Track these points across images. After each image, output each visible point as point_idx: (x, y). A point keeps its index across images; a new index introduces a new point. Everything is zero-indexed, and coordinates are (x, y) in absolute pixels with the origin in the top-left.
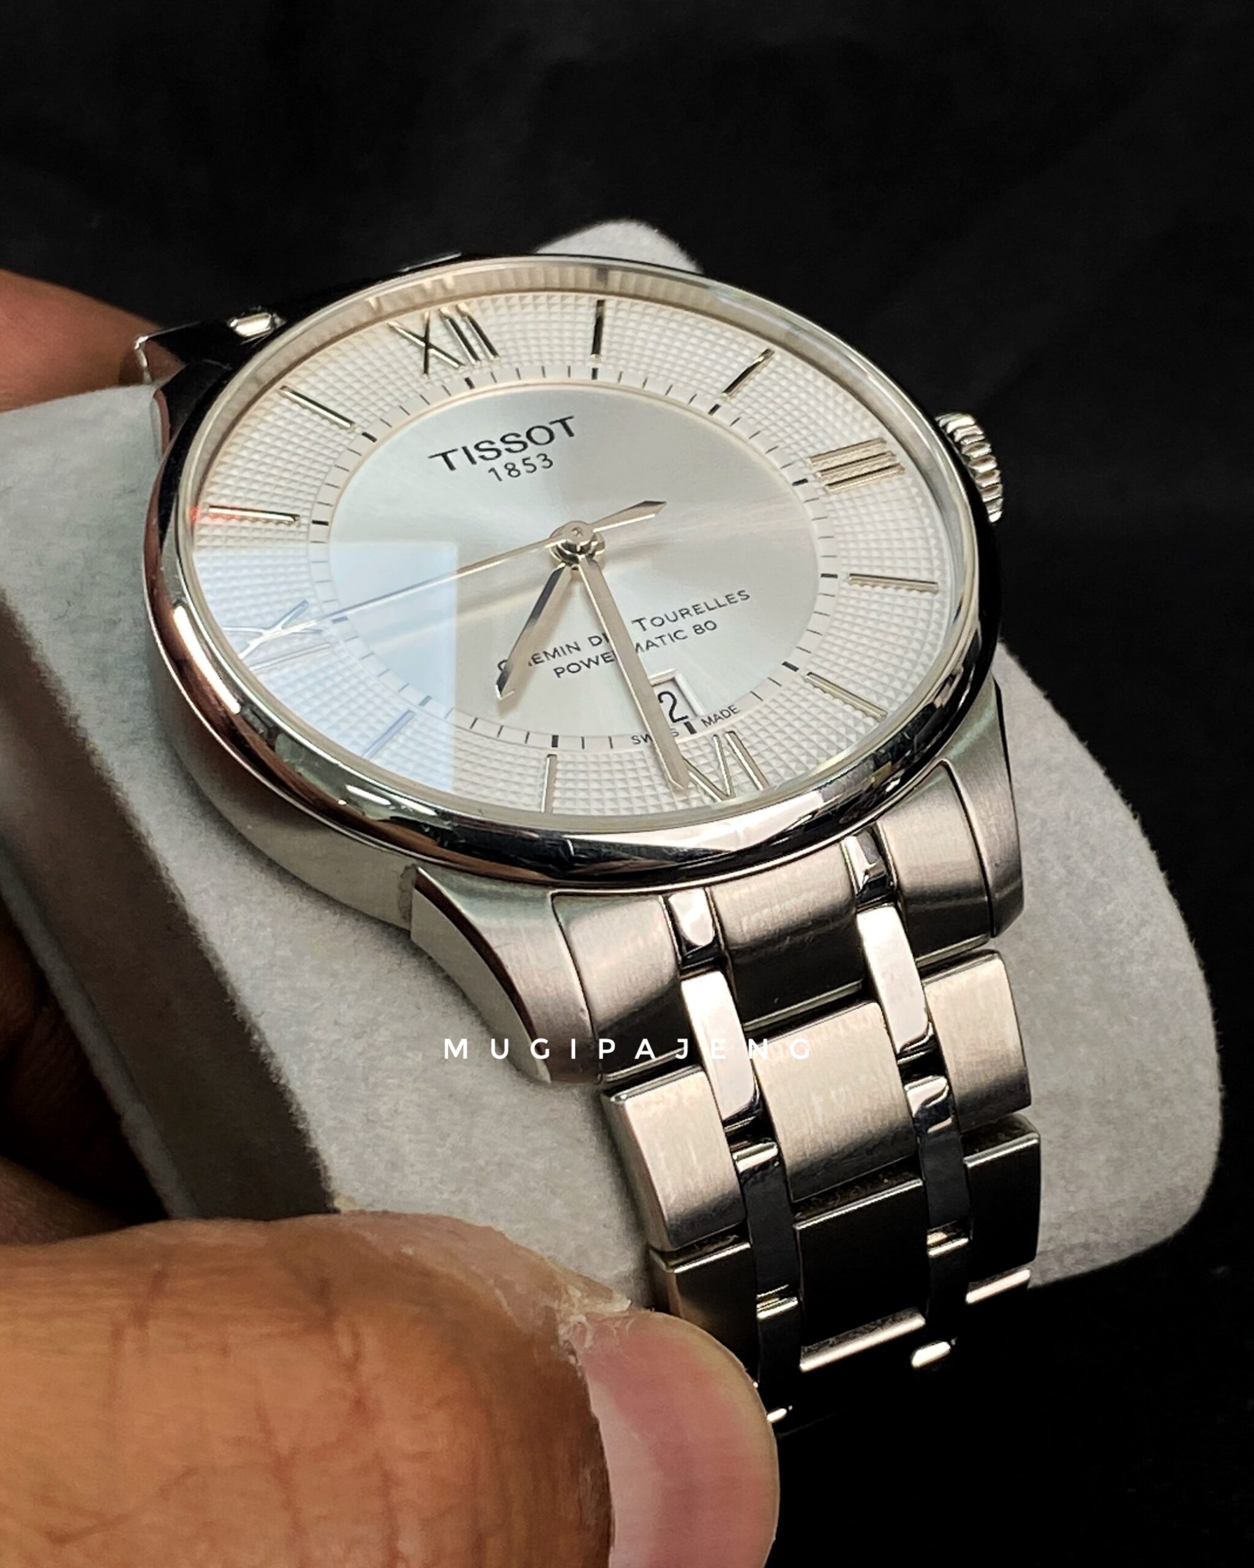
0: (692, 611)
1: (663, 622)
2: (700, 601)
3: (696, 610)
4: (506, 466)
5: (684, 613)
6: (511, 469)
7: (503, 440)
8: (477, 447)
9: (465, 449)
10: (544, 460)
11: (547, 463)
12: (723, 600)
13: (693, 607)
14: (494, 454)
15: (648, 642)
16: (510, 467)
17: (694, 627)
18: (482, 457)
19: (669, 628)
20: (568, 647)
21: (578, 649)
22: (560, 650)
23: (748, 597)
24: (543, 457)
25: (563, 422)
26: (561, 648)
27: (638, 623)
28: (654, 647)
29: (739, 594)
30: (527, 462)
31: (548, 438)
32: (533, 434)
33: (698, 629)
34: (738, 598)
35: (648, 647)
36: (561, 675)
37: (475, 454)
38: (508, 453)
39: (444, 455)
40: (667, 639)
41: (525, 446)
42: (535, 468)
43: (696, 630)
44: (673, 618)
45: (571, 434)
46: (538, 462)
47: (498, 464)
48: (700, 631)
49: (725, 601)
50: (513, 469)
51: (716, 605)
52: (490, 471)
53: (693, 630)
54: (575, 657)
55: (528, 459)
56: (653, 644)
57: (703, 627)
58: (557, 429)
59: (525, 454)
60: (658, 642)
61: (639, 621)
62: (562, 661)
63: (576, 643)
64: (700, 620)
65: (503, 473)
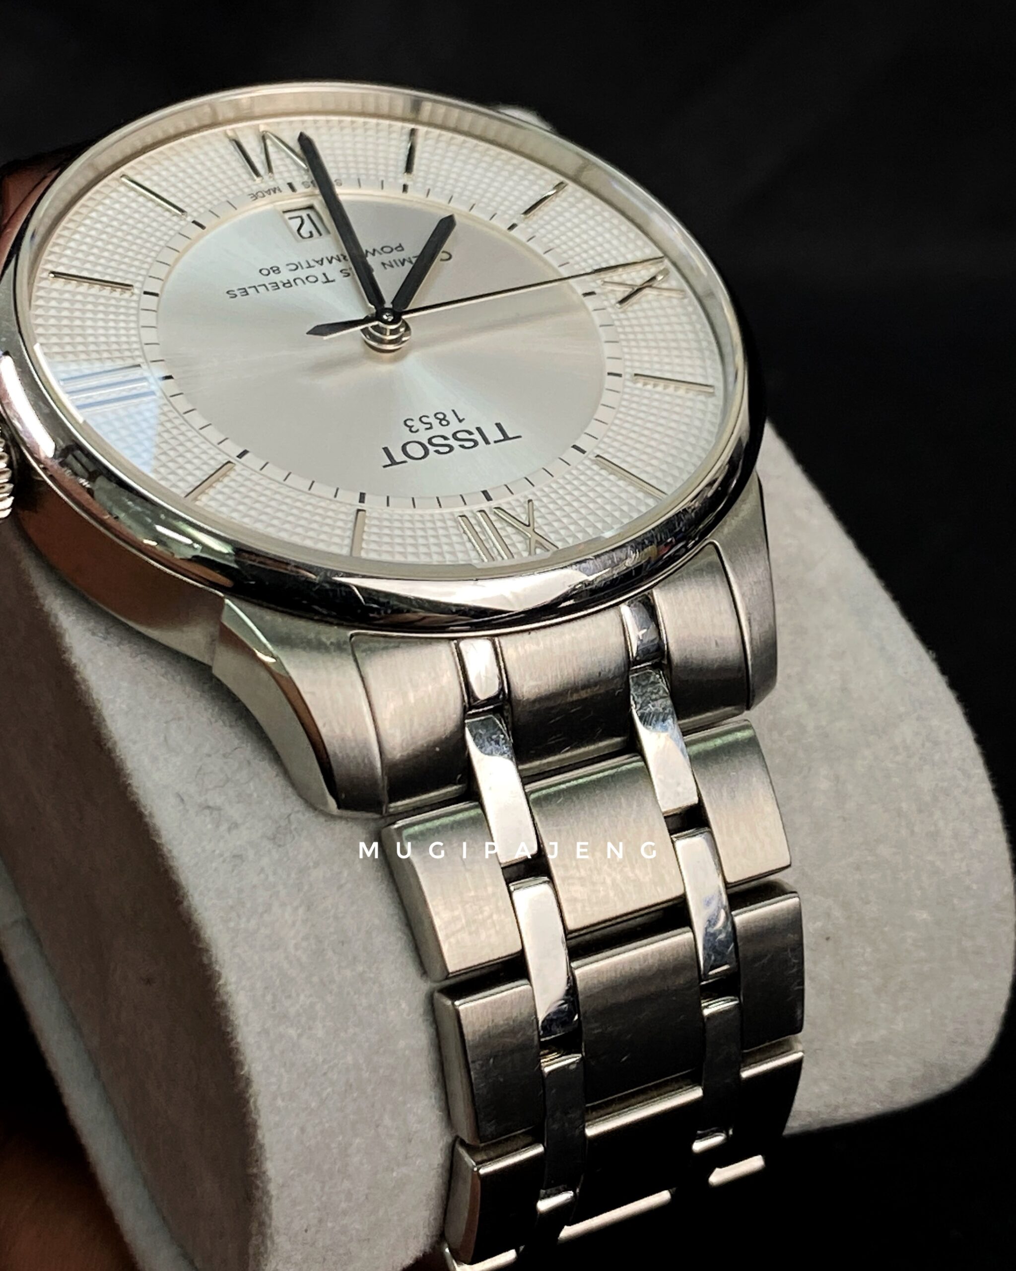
0: (280, 285)
1: (307, 278)
2: (272, 293)
3: (277, 285)
4: (448, 423)
5: (287, 284)
6: (443, 420)
7: (451, 449)
8: (476, 444)
9: (487, 442)
10: (412, 426)
11: (409, 423)
12: (251, 291)
13: (279, 288)
14: (459, 435)
15: (322, 264)
16: (444, 422)
17: (279, 272)
18: (470, 433)
19: (302, 273)
20: (392, 266)
21: (383, 264)
22: (399, 264)
23: (228, 292)
24: (413, 429)
25: (394, 463)
26: (398, 266)
27: (330, 279)
28: (317, 260)
29: (236, 296)
30: (429, 426)
31: (408, 447)
32: (422, 453)
33: (277, 270)
34: (237, 293)
35: (322, 260)
36: (398, 245)
37: (477, 436)
38: (446, 435)
39: (506, 438)
40: (305, 265)
41: (430, 441)
42: (420, 419)
43: (278, 269)
44: (298, 281)
45: (386, 450)
46: (417, 425)
47: (455, 426)
48: (274, 269)
49: (250, 291)
50: (441, 420)
51: (259, 288)
52: (464, 419)
53: (280, 269)
54: (386, 258)
55: (427, 429)
56: (317, 262)
57: (271, 271)
58: (399, 456)
59: (431, 433)
60: (312, 263)
61: (328, 281)
62: (397, 256)
63: (385, 268)
64: (273, 277)
65: (450, 417)
